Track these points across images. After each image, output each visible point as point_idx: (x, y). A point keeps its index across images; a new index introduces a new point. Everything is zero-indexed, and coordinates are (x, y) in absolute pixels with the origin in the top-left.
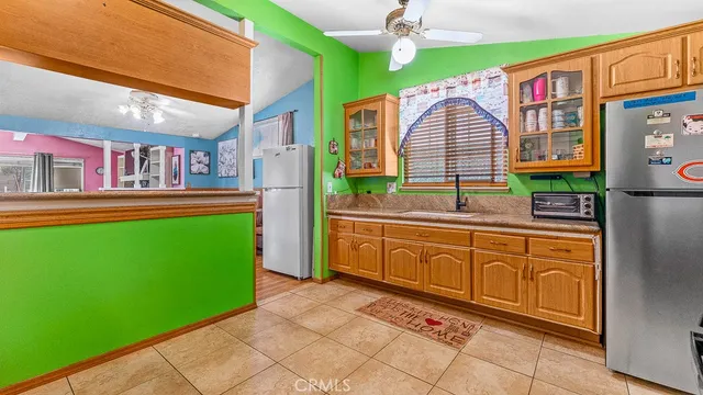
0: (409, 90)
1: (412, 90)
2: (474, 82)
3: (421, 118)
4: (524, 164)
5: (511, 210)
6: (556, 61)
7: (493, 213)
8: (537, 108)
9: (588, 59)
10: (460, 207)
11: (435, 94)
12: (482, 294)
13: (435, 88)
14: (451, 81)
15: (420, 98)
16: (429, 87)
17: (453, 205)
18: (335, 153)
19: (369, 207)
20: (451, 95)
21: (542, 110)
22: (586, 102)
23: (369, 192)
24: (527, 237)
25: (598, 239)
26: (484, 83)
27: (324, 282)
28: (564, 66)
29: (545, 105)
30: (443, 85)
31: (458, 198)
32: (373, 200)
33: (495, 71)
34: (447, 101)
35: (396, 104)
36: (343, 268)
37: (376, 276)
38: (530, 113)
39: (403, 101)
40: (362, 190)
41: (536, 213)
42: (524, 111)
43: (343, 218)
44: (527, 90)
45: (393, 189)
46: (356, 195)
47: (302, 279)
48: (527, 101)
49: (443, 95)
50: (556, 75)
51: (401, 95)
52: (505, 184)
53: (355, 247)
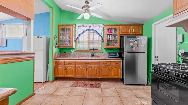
0: (79, 25)
1: (80, 25)
2: (96, 26)
3: (82, 33)
4: (108, 46)
5: (103, 56)
6: (113, 26)
7: (100, 57)
8: (110, 35)
9: (118, 27)
10: (92, 56)
11: (86, 27)
12: (101, 75)
13: (86, 26)
14: (90, 25)
15: (82, 28)
16: (85, 25)
17: (91, 55)
18: (56, 40)
19: (65, 57)
20: (90, 28)
21: (111, 35)
22: (118, 35)
23: (65, 52)
24: (110, 61)
25: (121, 61)
26: (98, 27)
27: (53, 81)
28: (115, 27)
29: (111, 34)
30: (88, 25)
31: (92, 54)
32: (67, 55)
33: (100, 25)
34: (89, 30)
35: (75, 28)
36: (60, 76)
37: (73, 76)
38: (108, 35)
39: (77, 27)
40: (63, 52)
41: (110, 57)
42: (107, 35)
43: (60, 60)
44: (108, 30)
45: (73, 51)
46: (61, 53)
47: (44, 82)
48: (108, 33)
49: (88, 28)
50: (113, 28)
51: (76, 25)
52: (102, 50)
53: (65, 69)
